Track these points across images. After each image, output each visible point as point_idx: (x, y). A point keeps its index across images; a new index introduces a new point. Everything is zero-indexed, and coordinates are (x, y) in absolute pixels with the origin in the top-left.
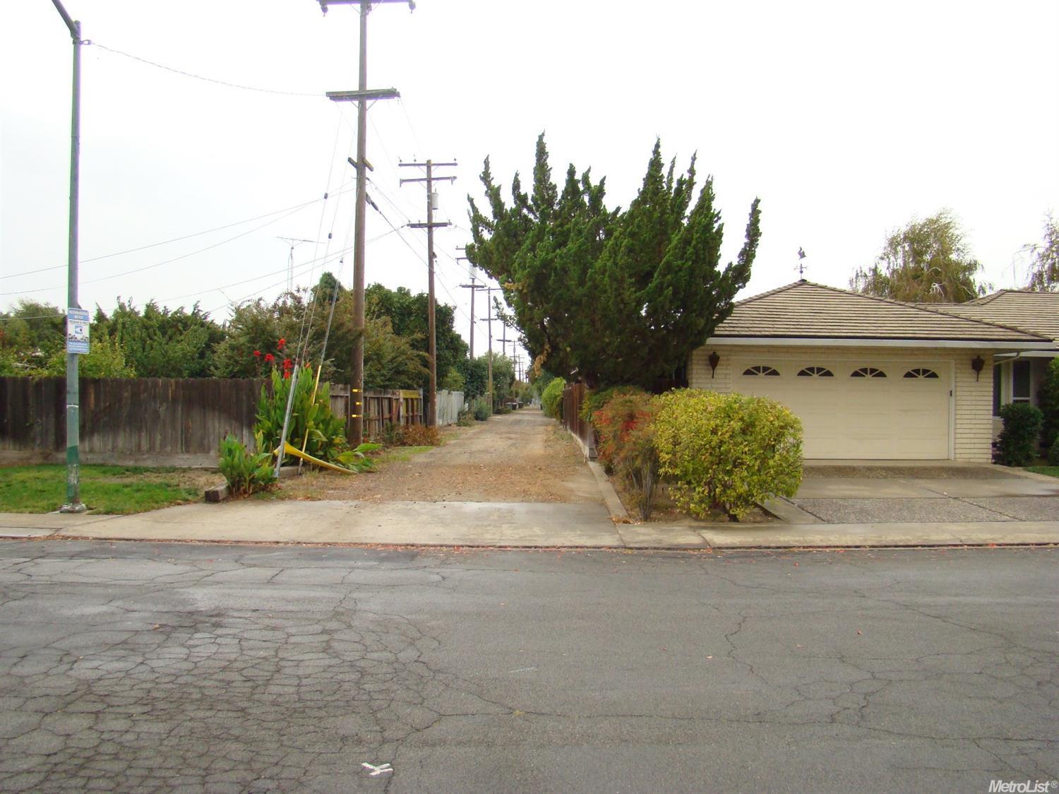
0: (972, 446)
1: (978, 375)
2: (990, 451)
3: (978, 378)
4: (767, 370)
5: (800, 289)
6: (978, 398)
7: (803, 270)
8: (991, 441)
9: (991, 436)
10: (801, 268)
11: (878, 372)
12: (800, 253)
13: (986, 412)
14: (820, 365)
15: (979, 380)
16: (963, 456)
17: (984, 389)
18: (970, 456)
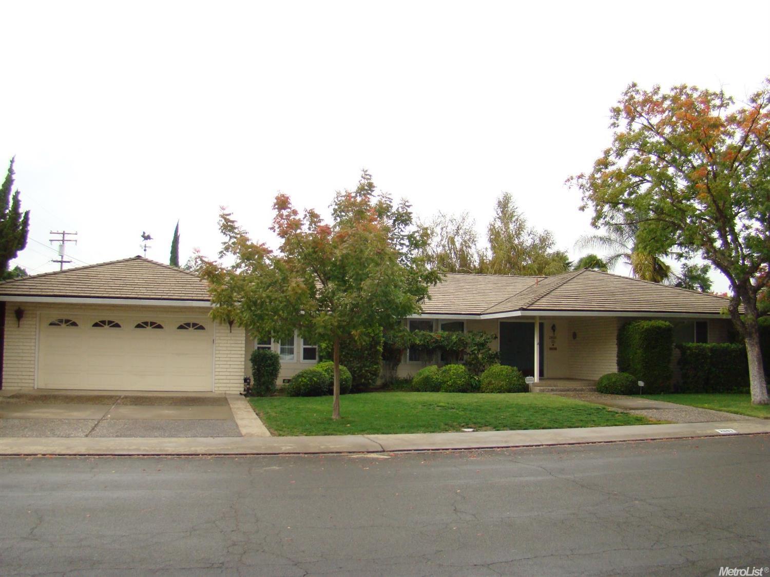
0: (228, 381)
1: (231, 327)
2: (243, 385)
3: (231, 330)
4: (68, 322)
5: (135, 263)
6: (233, 345)
7: (146, 248)
8: (243, 378)
9: (243, 374)
10: (145, 247)
11: (157, 324)
12: (143, 236)
13: (240, 356)
14: (111, 319)
15: (232, 331)
16: (220, 389)
17: (238, 339)
18: (225, 389)
